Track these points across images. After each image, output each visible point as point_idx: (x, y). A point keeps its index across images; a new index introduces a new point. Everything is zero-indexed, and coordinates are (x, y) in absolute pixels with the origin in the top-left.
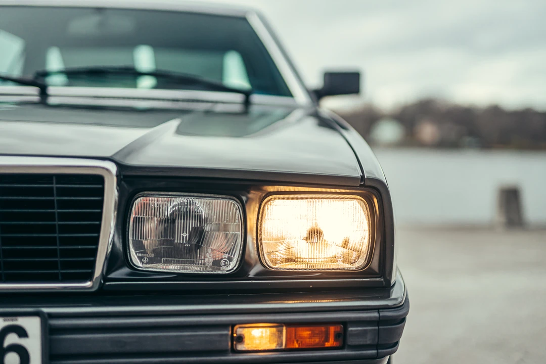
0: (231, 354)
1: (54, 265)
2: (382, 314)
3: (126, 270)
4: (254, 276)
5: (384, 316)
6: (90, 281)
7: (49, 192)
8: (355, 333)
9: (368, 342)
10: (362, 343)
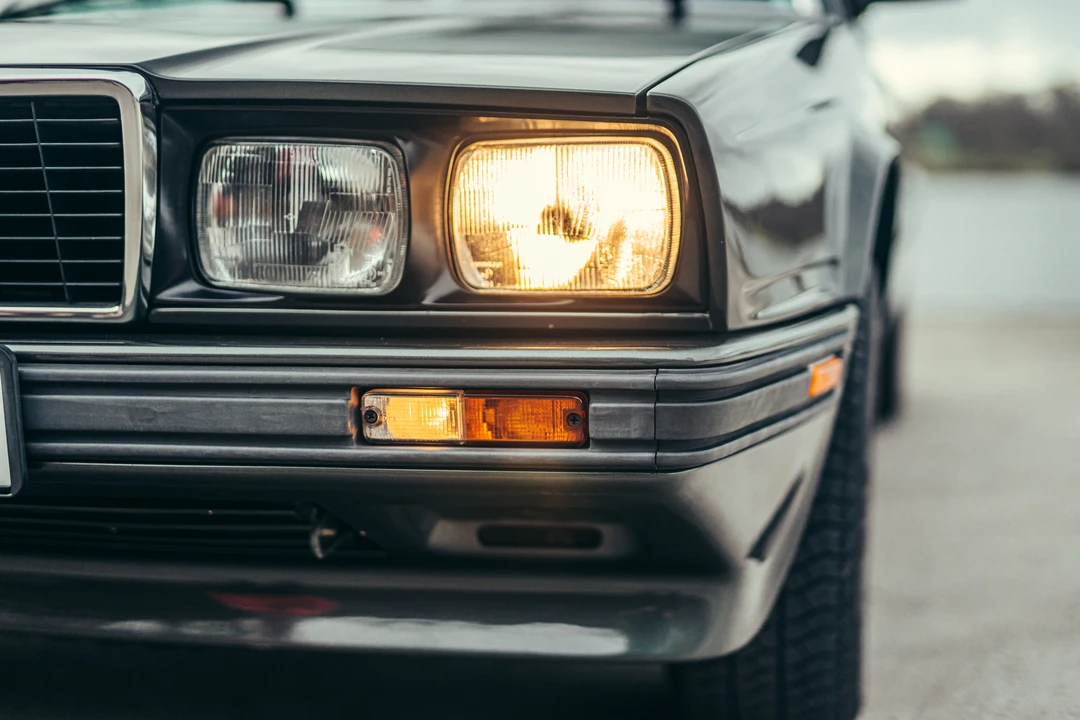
0: (355, 446)
1: (52, 272)
2: (660, 377)
3: (190, 286)
4: (436, 302)
5: (664, 382)
6: (118, 305)
7: (26, 133)
8: (603, 413)
9: (634, 435)
10: (619, 435)
